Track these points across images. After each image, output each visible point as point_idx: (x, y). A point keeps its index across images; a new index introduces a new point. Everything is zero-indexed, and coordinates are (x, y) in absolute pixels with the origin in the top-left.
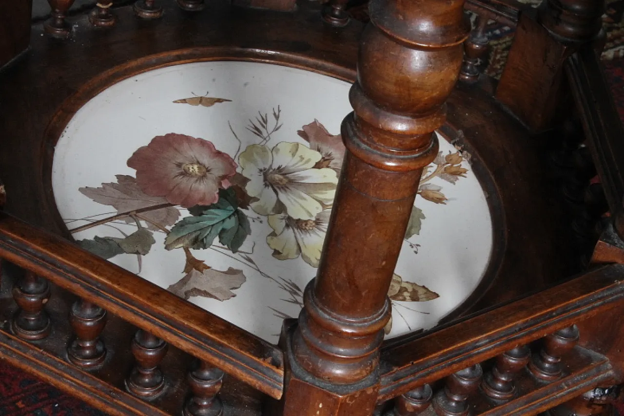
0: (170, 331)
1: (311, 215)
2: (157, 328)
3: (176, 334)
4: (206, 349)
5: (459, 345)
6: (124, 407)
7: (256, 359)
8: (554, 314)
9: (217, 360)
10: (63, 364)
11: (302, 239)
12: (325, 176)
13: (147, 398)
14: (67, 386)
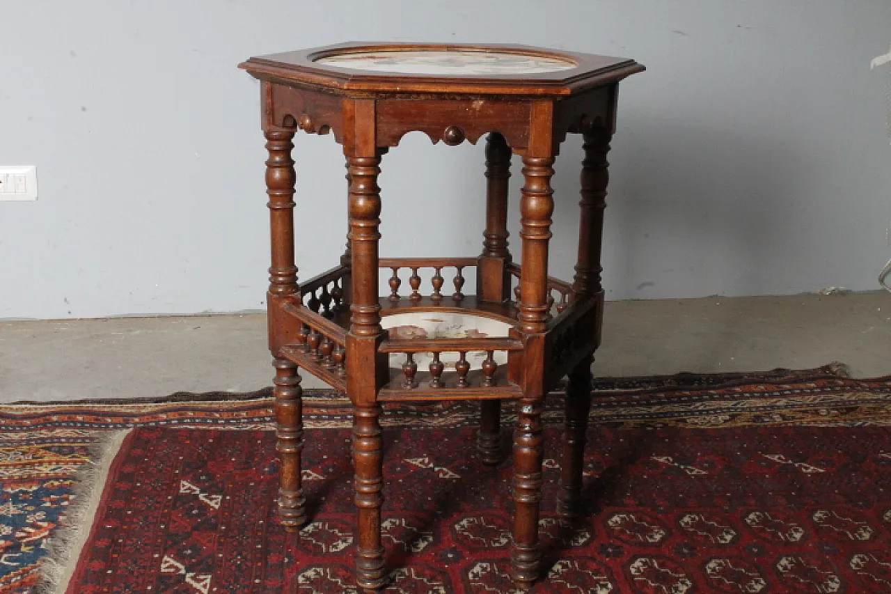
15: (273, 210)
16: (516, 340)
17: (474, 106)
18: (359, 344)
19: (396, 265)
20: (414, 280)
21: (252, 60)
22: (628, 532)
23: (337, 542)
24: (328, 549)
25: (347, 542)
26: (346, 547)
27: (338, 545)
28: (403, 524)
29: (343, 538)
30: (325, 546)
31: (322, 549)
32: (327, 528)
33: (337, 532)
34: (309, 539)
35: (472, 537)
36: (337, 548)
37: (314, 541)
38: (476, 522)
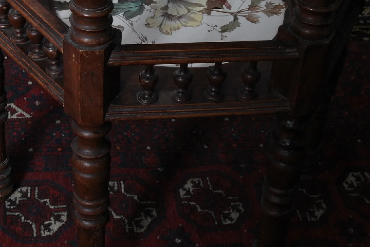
0: (32, 17)
1: (178, 14)
2: (27, 15)
3: (33, 19)
4: (42, 27)
5: (165, 51)
6: (26, 63)
7: (59, 33)
8: (232, 52)
9: (44, 32)
10: (8, 40)
11: (166, 22)
12: (200, 1)
13: (34, 59)
14: (7, 50)
23: (50, 220)
24: (39, 230)
25: (61, 221)
26: (60, 229)
27: (50, 224)
28: (123, 190)
29: (56, 214)
30: (36, 227)
31: (33, 231)
32: (36, 196)
33: (48, 204)
34: (17, 214)
35: (199, 210)
36: (50, 230)
37: (23, 218)
38: (202, 185)
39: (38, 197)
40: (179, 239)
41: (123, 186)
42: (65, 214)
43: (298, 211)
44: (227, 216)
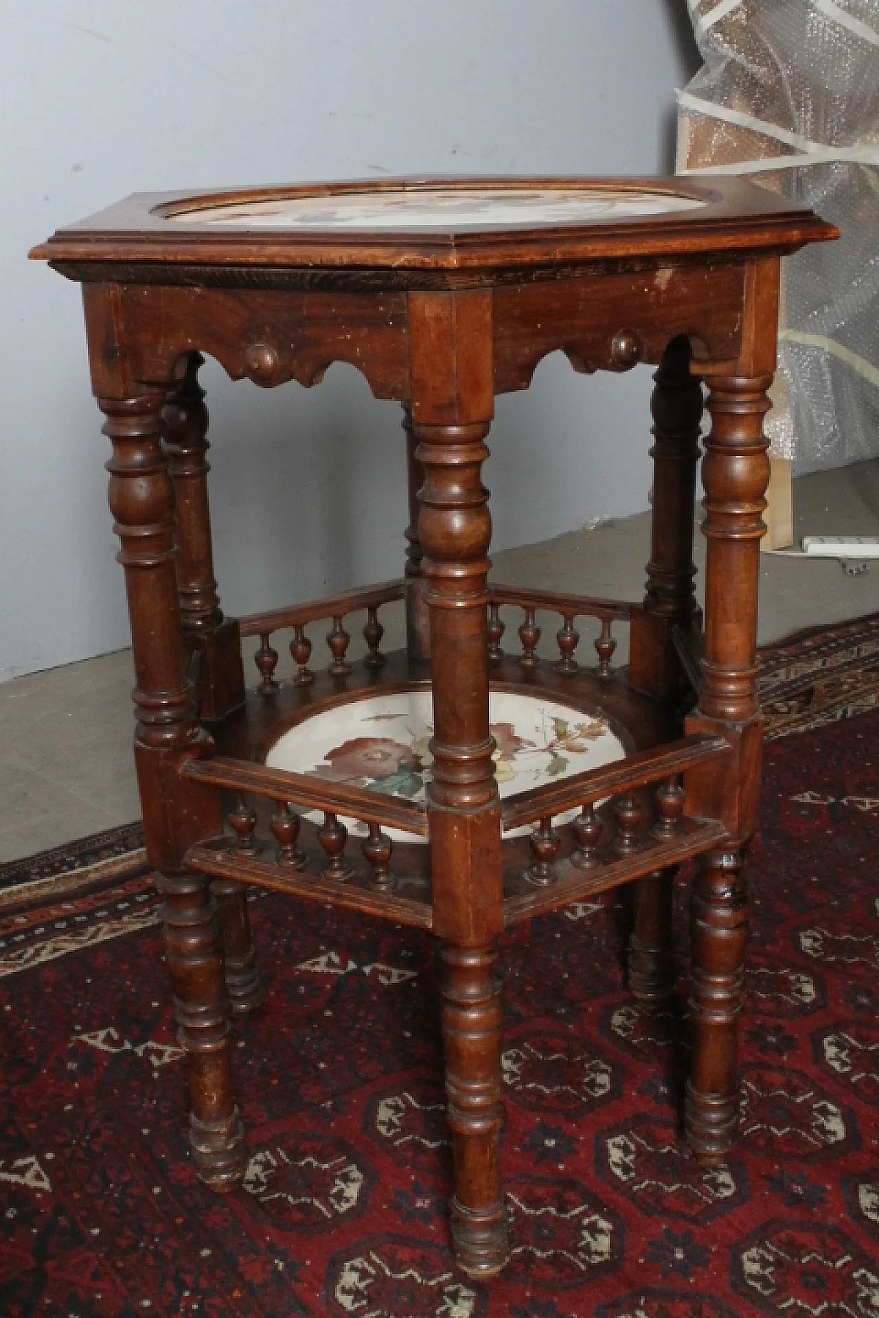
6: (327, 891)
10: (273, 869)
13: (337, 880)
15: (132, 569)
16: (716, 738)
17: (657, 281)
18: (473, 823)
19: (265, 626)
20: (300, 648)
21: (61, 237)
22: (763, 996)
23: (335, 1185)
24: (330, 1207)
25: (354, 1180)
26: (362, 1192)
27: (341, 1191)
28: (415, 1104)
29: (339, 1173)
30: (321, 1203)
31: (321, 1212)
32: (287, 1160)
33: (315, 1164)
34: (276, 1196)
35: (548, 1091)
36: (348, 1200)
37: (290, 1199)
38: (523, 1056)
39: (291, 1160)
40: (550, 1139)
41: (410, 1098)
42: (354, 1167)
43: (683, 1043)
44: (593, 1084)
